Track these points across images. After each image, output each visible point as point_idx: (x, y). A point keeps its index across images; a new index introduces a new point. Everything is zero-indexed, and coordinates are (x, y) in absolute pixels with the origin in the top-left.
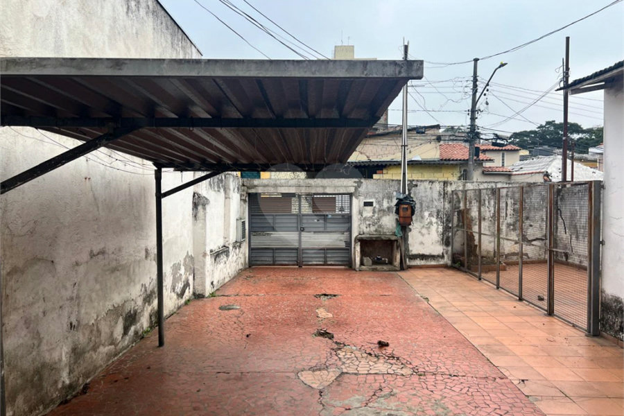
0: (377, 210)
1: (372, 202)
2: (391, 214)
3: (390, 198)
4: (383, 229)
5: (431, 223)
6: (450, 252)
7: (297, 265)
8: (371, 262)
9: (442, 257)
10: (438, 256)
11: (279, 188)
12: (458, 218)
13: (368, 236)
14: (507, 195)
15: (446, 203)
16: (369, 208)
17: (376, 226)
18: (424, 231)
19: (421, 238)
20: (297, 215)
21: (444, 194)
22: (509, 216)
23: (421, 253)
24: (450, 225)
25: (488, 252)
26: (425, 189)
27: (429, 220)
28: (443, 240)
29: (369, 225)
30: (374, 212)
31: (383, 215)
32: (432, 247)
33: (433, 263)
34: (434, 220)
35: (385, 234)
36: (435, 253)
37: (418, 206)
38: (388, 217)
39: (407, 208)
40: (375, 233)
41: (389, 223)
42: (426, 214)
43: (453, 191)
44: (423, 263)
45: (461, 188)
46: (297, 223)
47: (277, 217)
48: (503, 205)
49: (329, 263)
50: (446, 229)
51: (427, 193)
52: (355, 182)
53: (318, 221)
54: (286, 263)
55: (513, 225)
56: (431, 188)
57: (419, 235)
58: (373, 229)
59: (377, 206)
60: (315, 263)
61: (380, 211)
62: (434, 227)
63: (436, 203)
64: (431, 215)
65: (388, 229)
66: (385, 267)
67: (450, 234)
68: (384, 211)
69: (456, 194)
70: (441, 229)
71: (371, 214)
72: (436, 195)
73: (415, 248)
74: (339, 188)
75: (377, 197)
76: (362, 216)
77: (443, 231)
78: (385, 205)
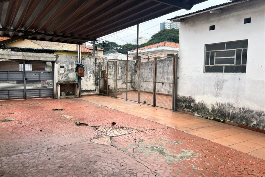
0: (66, 70)
1: (64, 66)
2: (73, 72)
3: (72, 64)
4: (70, 79)
5: (90, 76)
6: (98, 89)
7: (24, 98)
8: (65, 94)
9: (95, 90)
10: (94, 90)
11: (11, 56)
12: (101, 74)
13: (63, 82)
14: (119, 65)
15: (97, 68)
16: (62, 69)
17: (66, 78)
18: (88, 80)
19: (86, 83)
20: (23, 72)
21: (96, 64)
22: (119, 74)
23: (86, 89)
24: (98, 77)
25: (112, 88)
26: (88, 61)
27: (89, 75)
28: (95, 83)
29: (63, 77)
30: (65, 71)
31: (69, 72)
32: (91, 86)
33: (92, 93)
34: (92, 75)
35: (70, 81)
36: (92, 89)
37: (85, 68)
38: (72, 73)
39: (82, 69)
40: (66, 81)
41: (72, 76)
42: (88, 72)
43: (99, 62)
44: (87, 93)
45: (102, 61)
46: (23, 76)
47: (10, 73)
48: (118, 69)
49: (42, 96)
50: (97, 79)
51: (89, 63)
52: (55, 56)
53: (35, 75)
54: (17, 97)
55: (121, 77)
56: (90, 61)
57: (86, 81)
58: (64, 79)
59: (66, 68)
60: (34, 97)
61: (68, 70)
62: (92, 78)
63: (92, 67)
64: (90, 73)
65: (72, 79)
66: (72, 96)
67: (98, 81)
68: (70, 70)
69: (100, 64)
70: (94, 79)
71: (64, 72)
72: (92, 64)
73: (84, 88)
74: (48, 58)
75: (66, 63)
76: (59, 72)
77: (96, 80)
78: (70, 67)
